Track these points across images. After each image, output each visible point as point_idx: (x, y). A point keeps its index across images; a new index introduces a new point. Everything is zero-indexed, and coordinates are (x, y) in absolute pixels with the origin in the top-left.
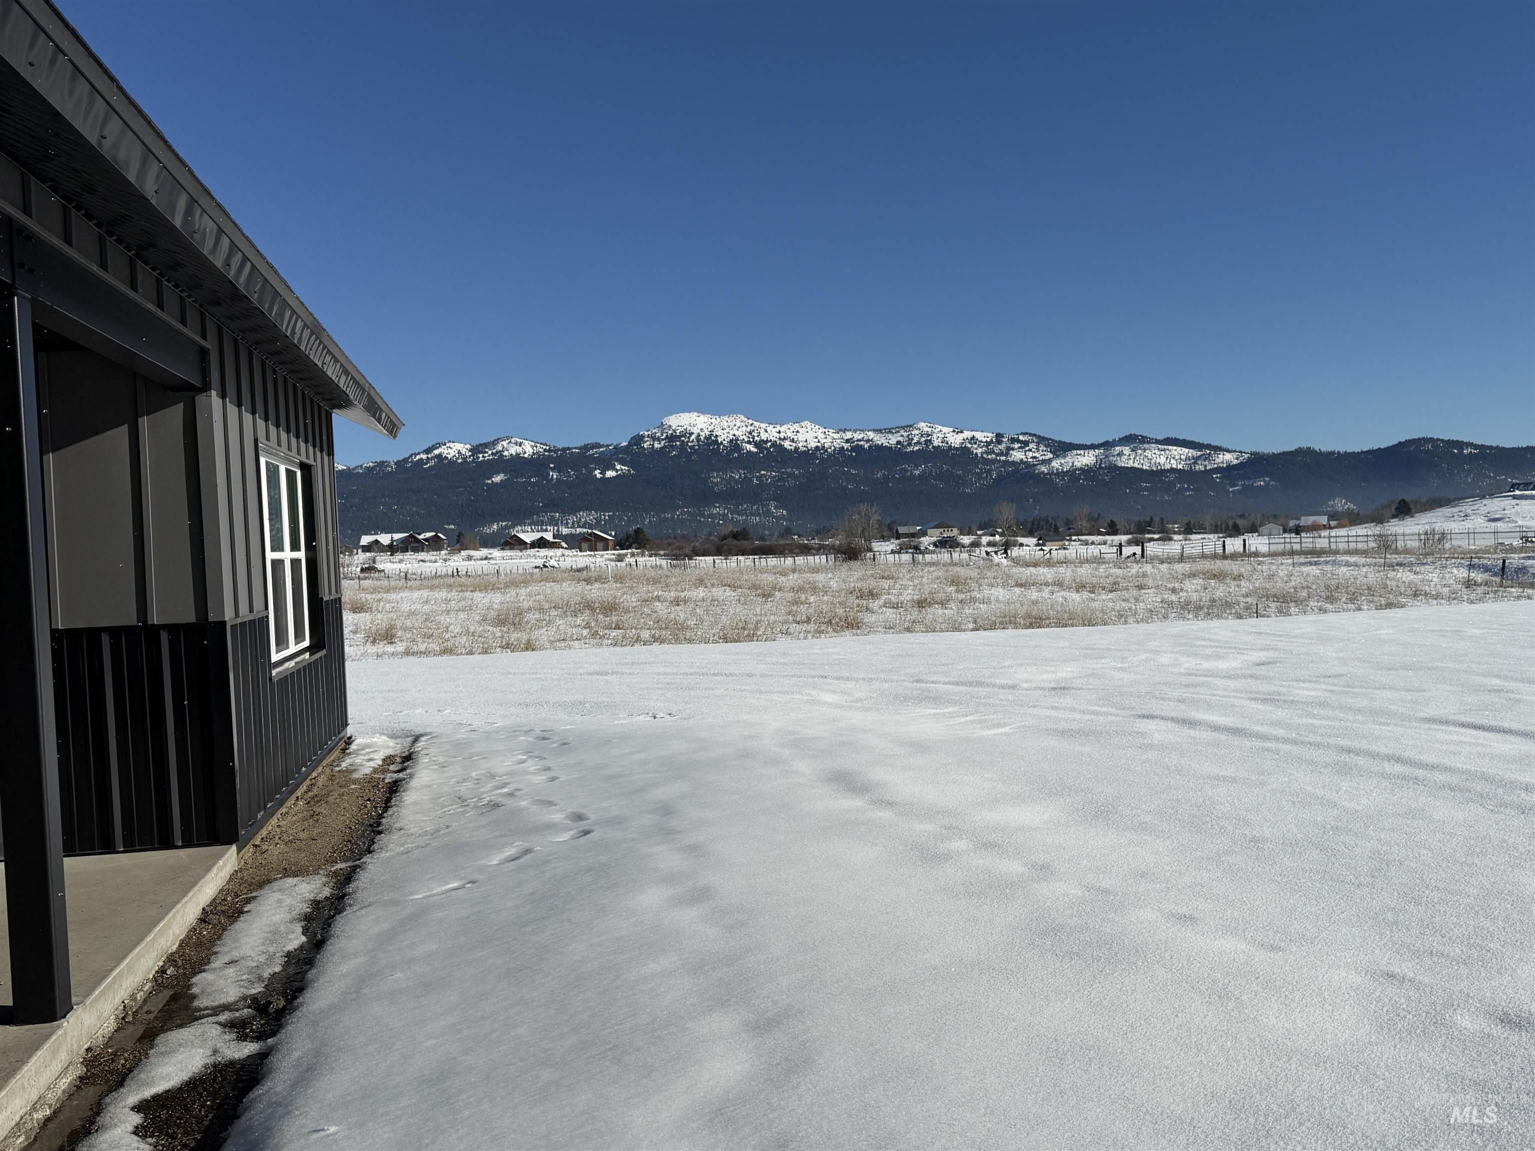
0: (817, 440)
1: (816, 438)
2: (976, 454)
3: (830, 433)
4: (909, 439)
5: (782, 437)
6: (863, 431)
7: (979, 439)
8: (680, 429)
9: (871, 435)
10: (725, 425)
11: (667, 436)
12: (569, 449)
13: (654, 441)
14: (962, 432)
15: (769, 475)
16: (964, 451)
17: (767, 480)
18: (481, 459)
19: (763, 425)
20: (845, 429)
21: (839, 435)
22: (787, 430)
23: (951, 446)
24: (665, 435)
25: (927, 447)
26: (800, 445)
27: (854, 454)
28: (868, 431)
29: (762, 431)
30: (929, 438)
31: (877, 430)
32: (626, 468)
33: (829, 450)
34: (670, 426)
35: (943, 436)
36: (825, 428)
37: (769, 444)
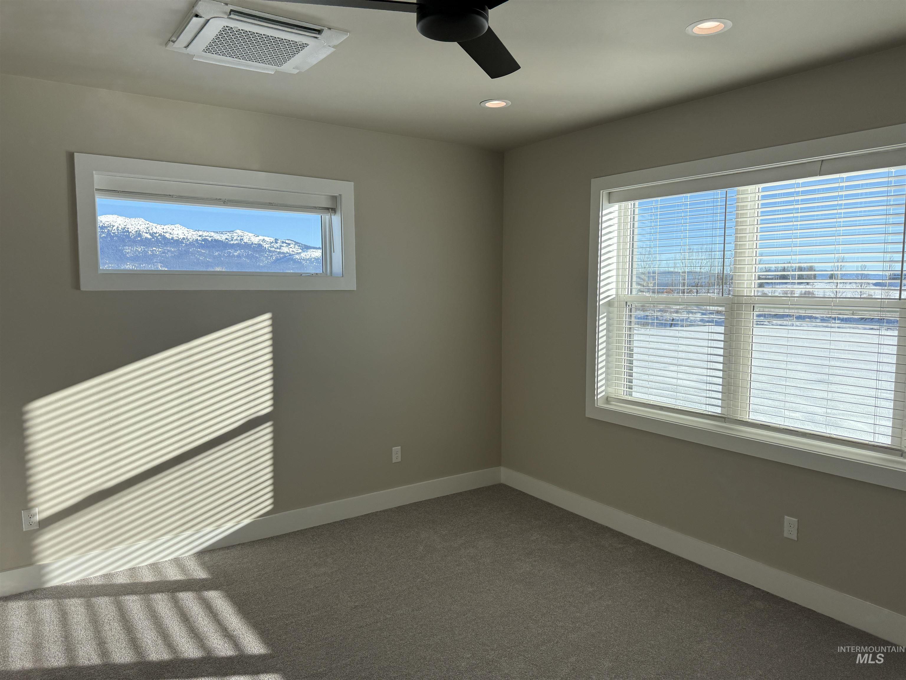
1: (183, 233)
2: (265, 247)
3: (191, 232)
4: (232, 238)
5: (165, 232)
6: (208, 231)
7: (267, 240)
8: (107, 223)
10: (133, 223)
14: (258, 236)
15: (158, 250)
16: (260, 245)
17: (156, 252)
19: (155, 225)
20: (199, 230)
21: (195, 233)
22: (168, 228)
23: (253, 243)
25: (241, 242)
26: (174, 236)
27: (203, 243)
28: (211, 232)
29: (154, 229)
30: (242, 238)
31: (215, 232)
33: (190, 240)
35: (249, 237)
36: (188, 229)
37: (157, 235)
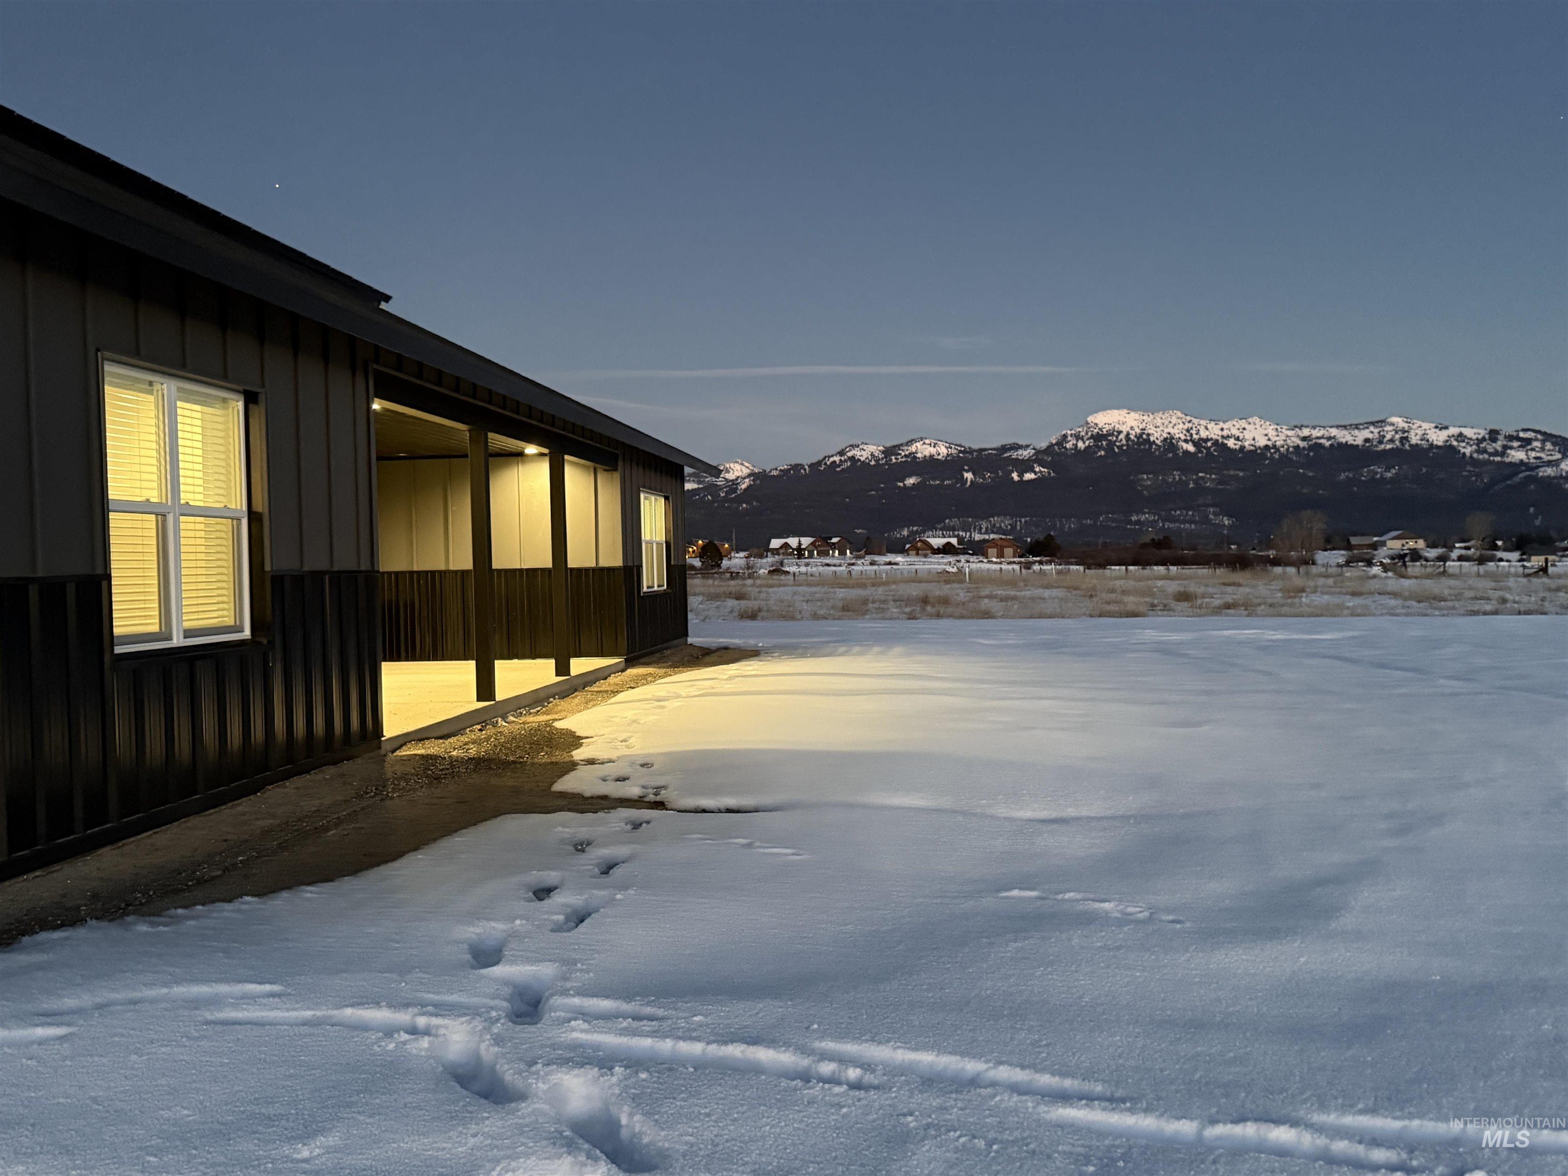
0: (1267, 438)
1: (1266, 435)
2: (1464, 454)
3: (1284, 431)
4: (1380, 436)
5: (1226, 435)
6: (1324, 427)
7: (1469, 436)
8: (1107, 427)
9: (1334, 432)
10: (1159, 422)
11: (1092, 435)
12: (985, 450)
13: (1077, 440)
14: (1446, 428)
15: (1209, 479)
16: (1448, 449)
17: (1205, 483)
18: (894, 461)
19: (1203, 422)
20: (1302, 426)
21: (1294, 432)
22: (1232, 427)
23: (1432, 444)
24: (1090, 434)
25: (1403, 445)
26: (1246, 444)
27: (1311, 454)
28: (1331, 427)
29: (1202, 430)
30: (1406, 435)
31: (1341, 426)
32: (1046, 470)
33: (1282, 449)
34: (1096, 424)
35: (1423, 432)
36: (1277, 424)
37: (1209, 444)
